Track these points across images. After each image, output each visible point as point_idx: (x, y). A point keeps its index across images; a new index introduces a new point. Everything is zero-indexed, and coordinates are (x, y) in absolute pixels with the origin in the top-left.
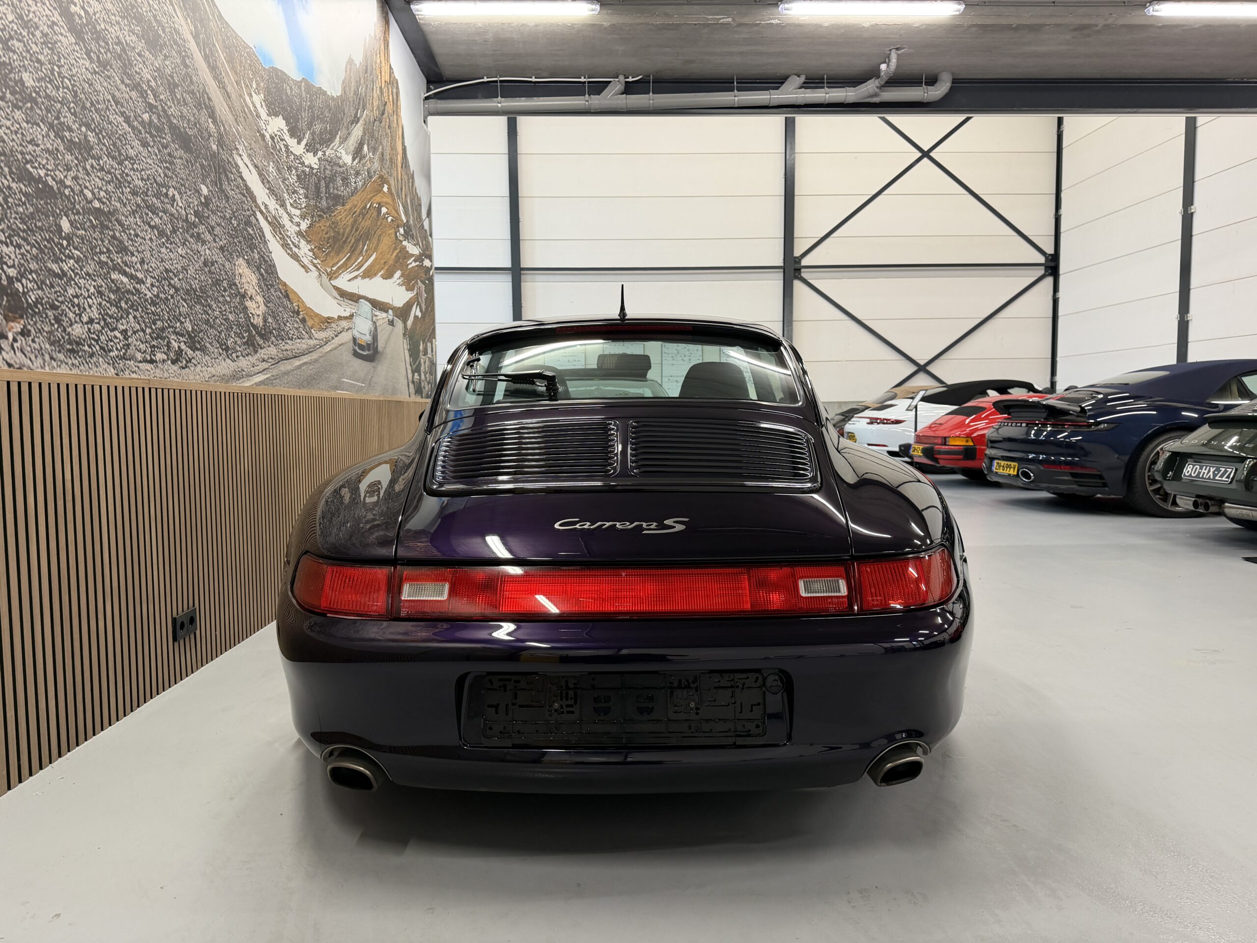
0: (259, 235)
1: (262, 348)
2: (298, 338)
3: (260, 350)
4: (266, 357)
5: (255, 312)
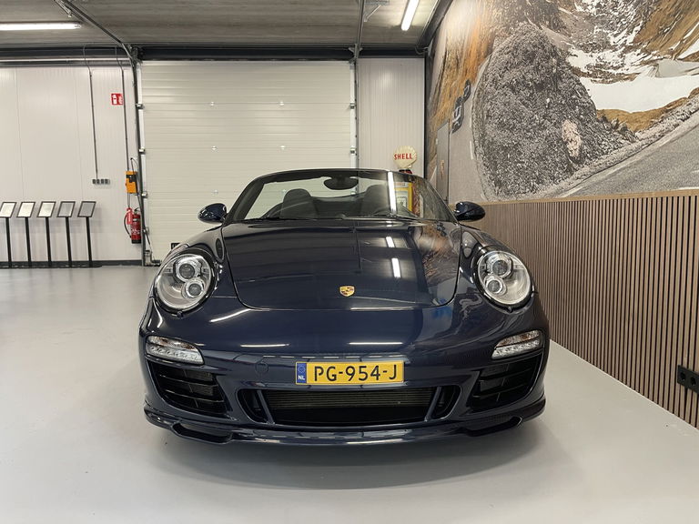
1: (576, 170)
3: (575, 173)
4: (580, 176)
5: (574, 148)
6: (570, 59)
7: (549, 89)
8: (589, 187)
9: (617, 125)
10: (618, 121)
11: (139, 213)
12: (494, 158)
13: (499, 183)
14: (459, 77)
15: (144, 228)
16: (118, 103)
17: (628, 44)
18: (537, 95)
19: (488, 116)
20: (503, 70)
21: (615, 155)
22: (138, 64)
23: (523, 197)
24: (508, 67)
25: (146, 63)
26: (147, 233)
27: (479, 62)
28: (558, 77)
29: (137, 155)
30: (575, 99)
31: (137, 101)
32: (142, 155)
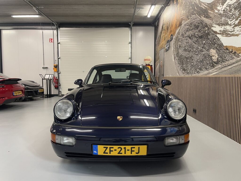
0: (217, 40)
1: (216, 66)
2: (231, 59)
3: (215, 67)
4: (217, 68)
5: (215, 58)
6: (213, 28)
7: (204, 38)
8: (221, 72)
9: (232, 51)
10: (232, 50)
11: (57, 78)
12: (182, 61)
13: (184, 70)
14: (168, 33)
15: (59, 83)
16: (52, 42)
17: (236, 24)
18: (200, 40)
19: (180, 47)
20: (186, 31)
21: (231, 61)
22: (59, 29)
23: (194, 75)
24: (188, 30)
25: (61, 29)
26: (60, 85)
27: (176, 28)
28: (208, 34)
29: (57, 59)
30: (215, 42)
31: (58, 41)
32: (59, 59)
